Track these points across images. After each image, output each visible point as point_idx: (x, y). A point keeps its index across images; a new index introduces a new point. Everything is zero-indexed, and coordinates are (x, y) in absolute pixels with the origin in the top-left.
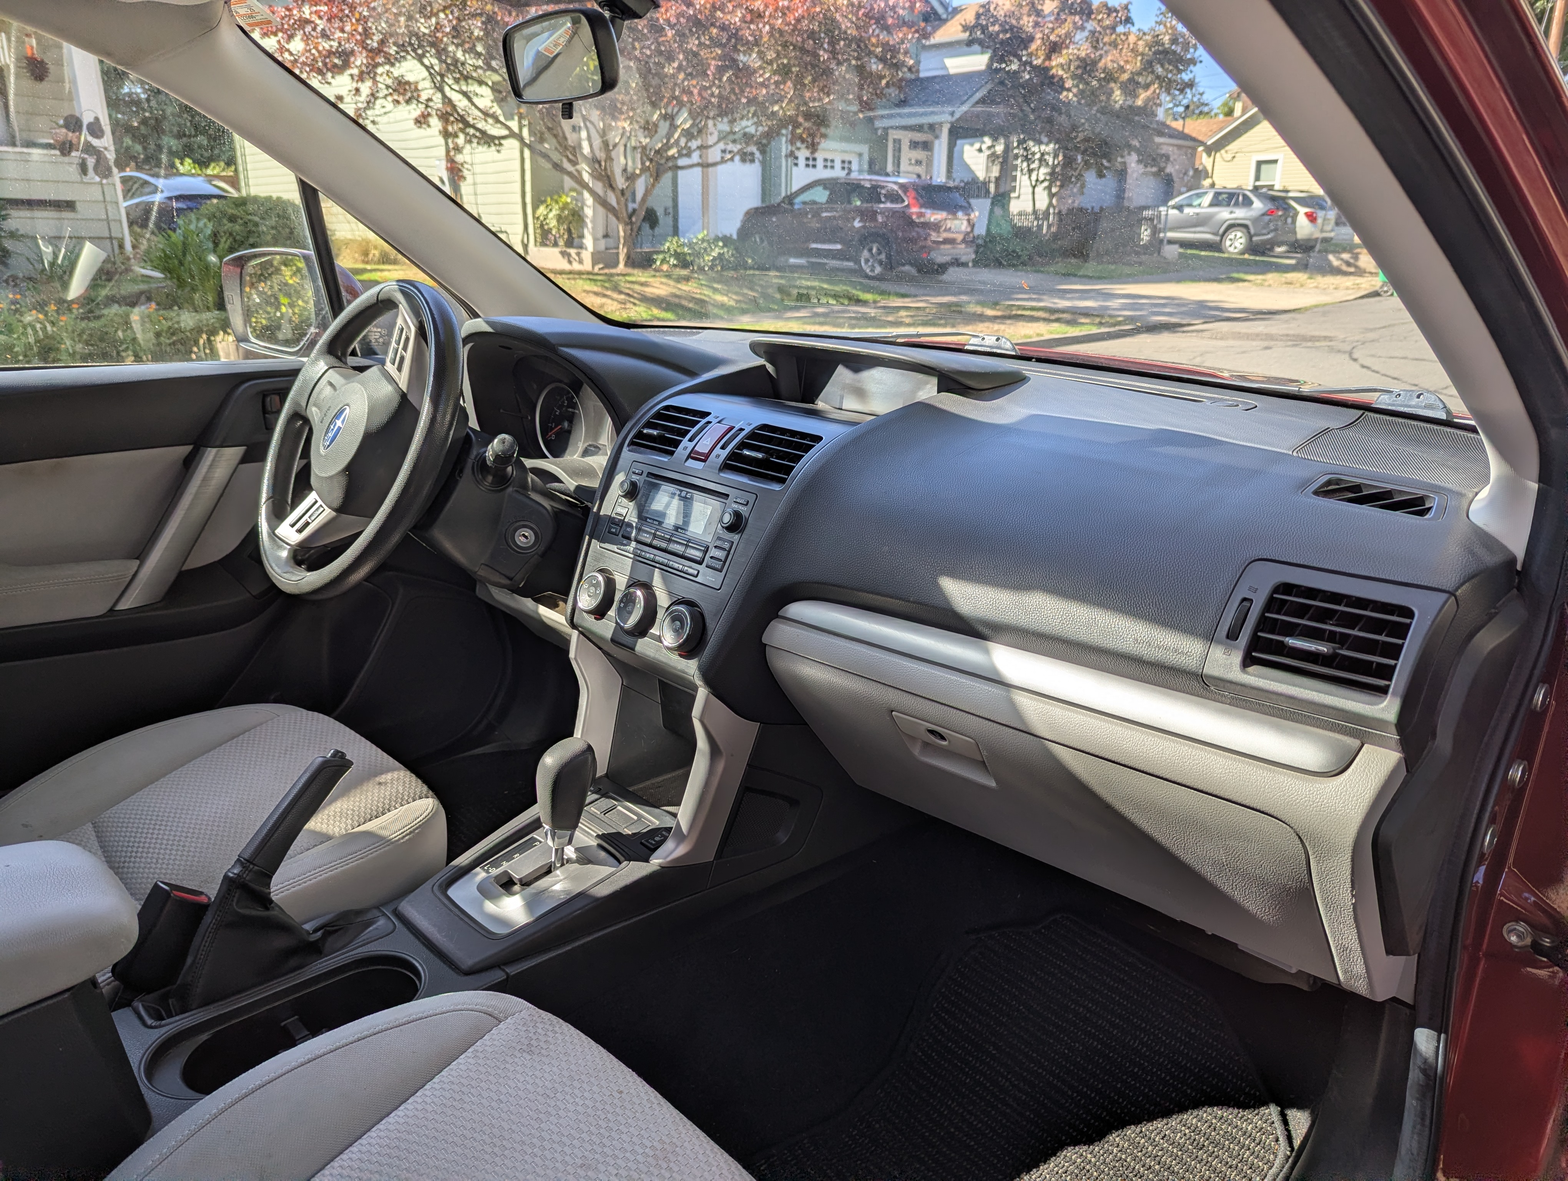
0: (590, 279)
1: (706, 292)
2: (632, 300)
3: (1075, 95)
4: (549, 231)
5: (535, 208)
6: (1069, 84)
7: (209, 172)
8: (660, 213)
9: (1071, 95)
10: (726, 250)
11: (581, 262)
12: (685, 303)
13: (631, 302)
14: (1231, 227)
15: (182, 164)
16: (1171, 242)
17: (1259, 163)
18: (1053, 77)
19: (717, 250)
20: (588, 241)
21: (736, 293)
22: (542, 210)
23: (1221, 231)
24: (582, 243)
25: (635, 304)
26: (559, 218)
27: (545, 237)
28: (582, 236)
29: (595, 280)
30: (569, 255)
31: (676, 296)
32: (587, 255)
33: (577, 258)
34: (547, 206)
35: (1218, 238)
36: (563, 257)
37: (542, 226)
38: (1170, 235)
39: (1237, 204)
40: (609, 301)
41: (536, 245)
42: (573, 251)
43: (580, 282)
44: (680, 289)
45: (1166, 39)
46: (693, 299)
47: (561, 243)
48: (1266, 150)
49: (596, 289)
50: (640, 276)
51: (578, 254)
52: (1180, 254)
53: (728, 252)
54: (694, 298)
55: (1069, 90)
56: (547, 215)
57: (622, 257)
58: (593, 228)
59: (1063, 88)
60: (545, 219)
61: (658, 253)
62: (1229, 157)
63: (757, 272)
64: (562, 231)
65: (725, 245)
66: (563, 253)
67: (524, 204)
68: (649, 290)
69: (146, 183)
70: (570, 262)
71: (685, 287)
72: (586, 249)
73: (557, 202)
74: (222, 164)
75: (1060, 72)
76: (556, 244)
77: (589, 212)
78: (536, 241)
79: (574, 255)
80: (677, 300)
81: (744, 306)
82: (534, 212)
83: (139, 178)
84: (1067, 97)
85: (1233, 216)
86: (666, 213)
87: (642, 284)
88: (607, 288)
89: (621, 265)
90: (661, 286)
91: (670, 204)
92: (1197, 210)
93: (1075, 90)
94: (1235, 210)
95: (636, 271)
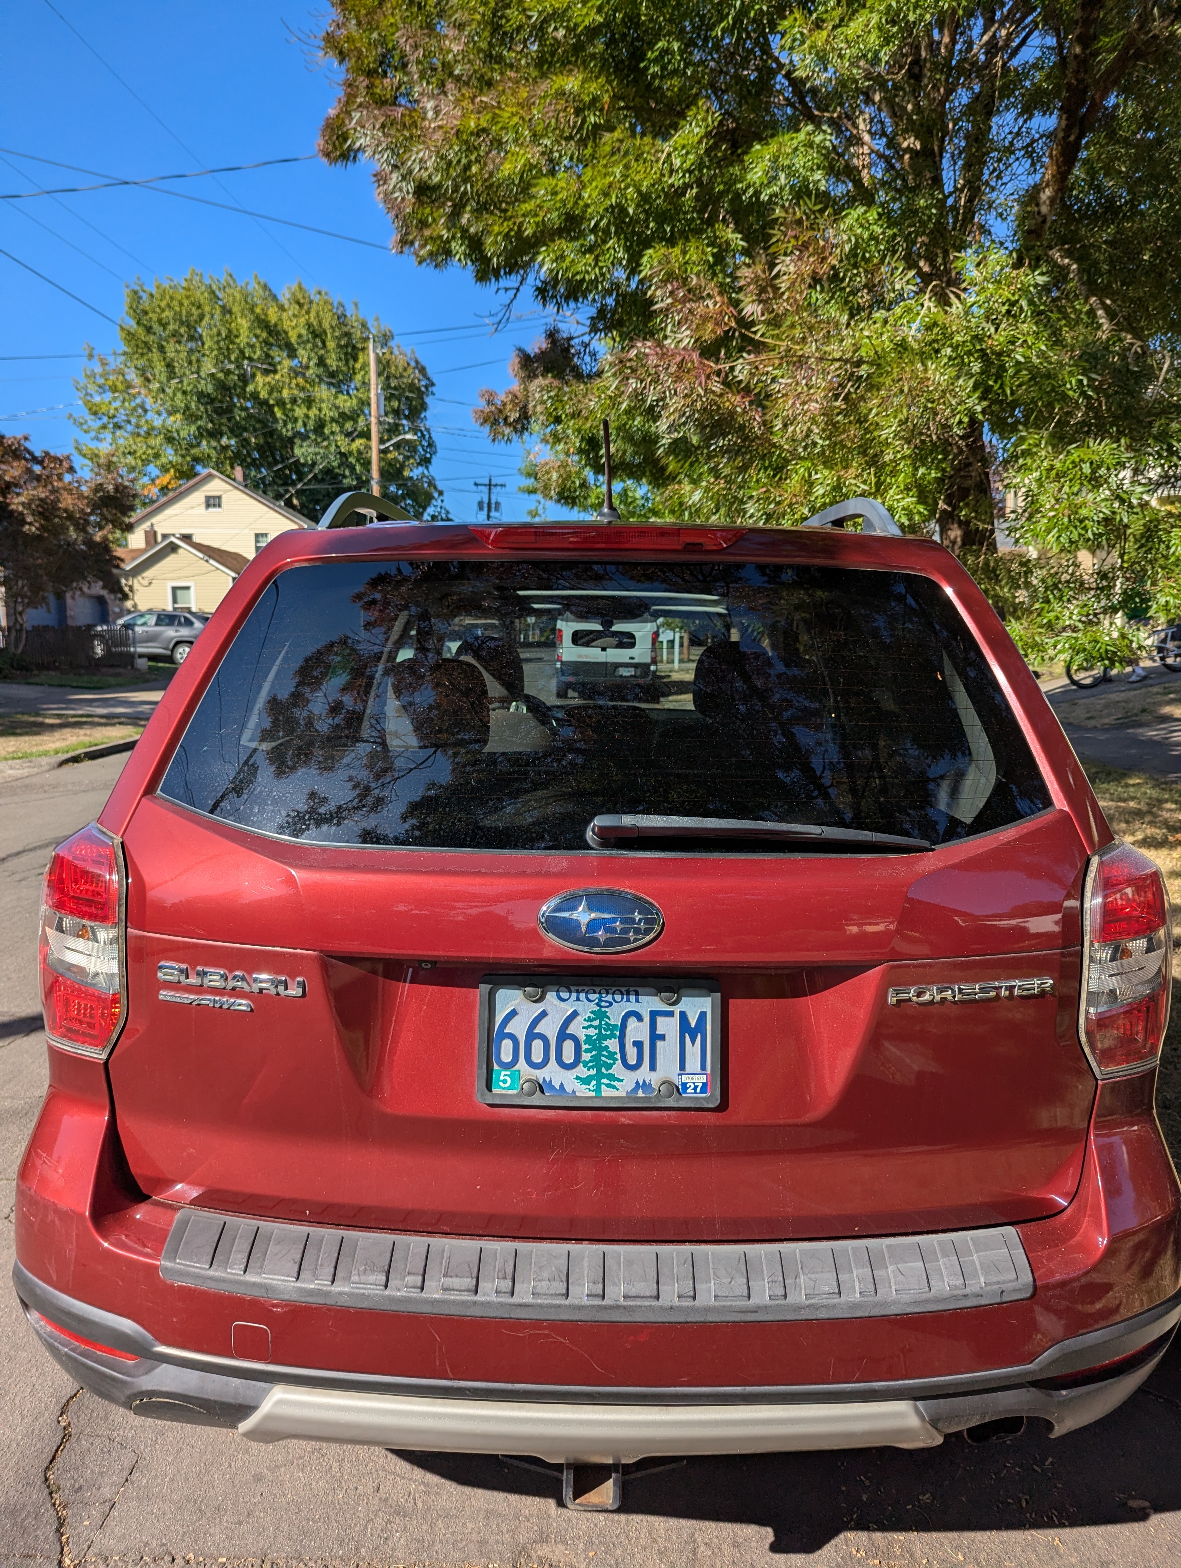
3: (37, 529)
6: (29, 519)
9: (33, 529)
14: (178, 643)
16: (141, 656)
17: (175, 589)
18: (12, 511)
23: (171, 646)
35: (169, 653)
38: (140, 650)
39: (180, 624)
45: (111, 487)
48: (179, 578)
52: (150, 667)
55: (30, 524)
59: (26, 523)
62: (146, 582)
75: (21, 508)
84: (30, 530)
85: (179, 634)
92: (145, 628)
93: (37, 525)
94: (179, 628)
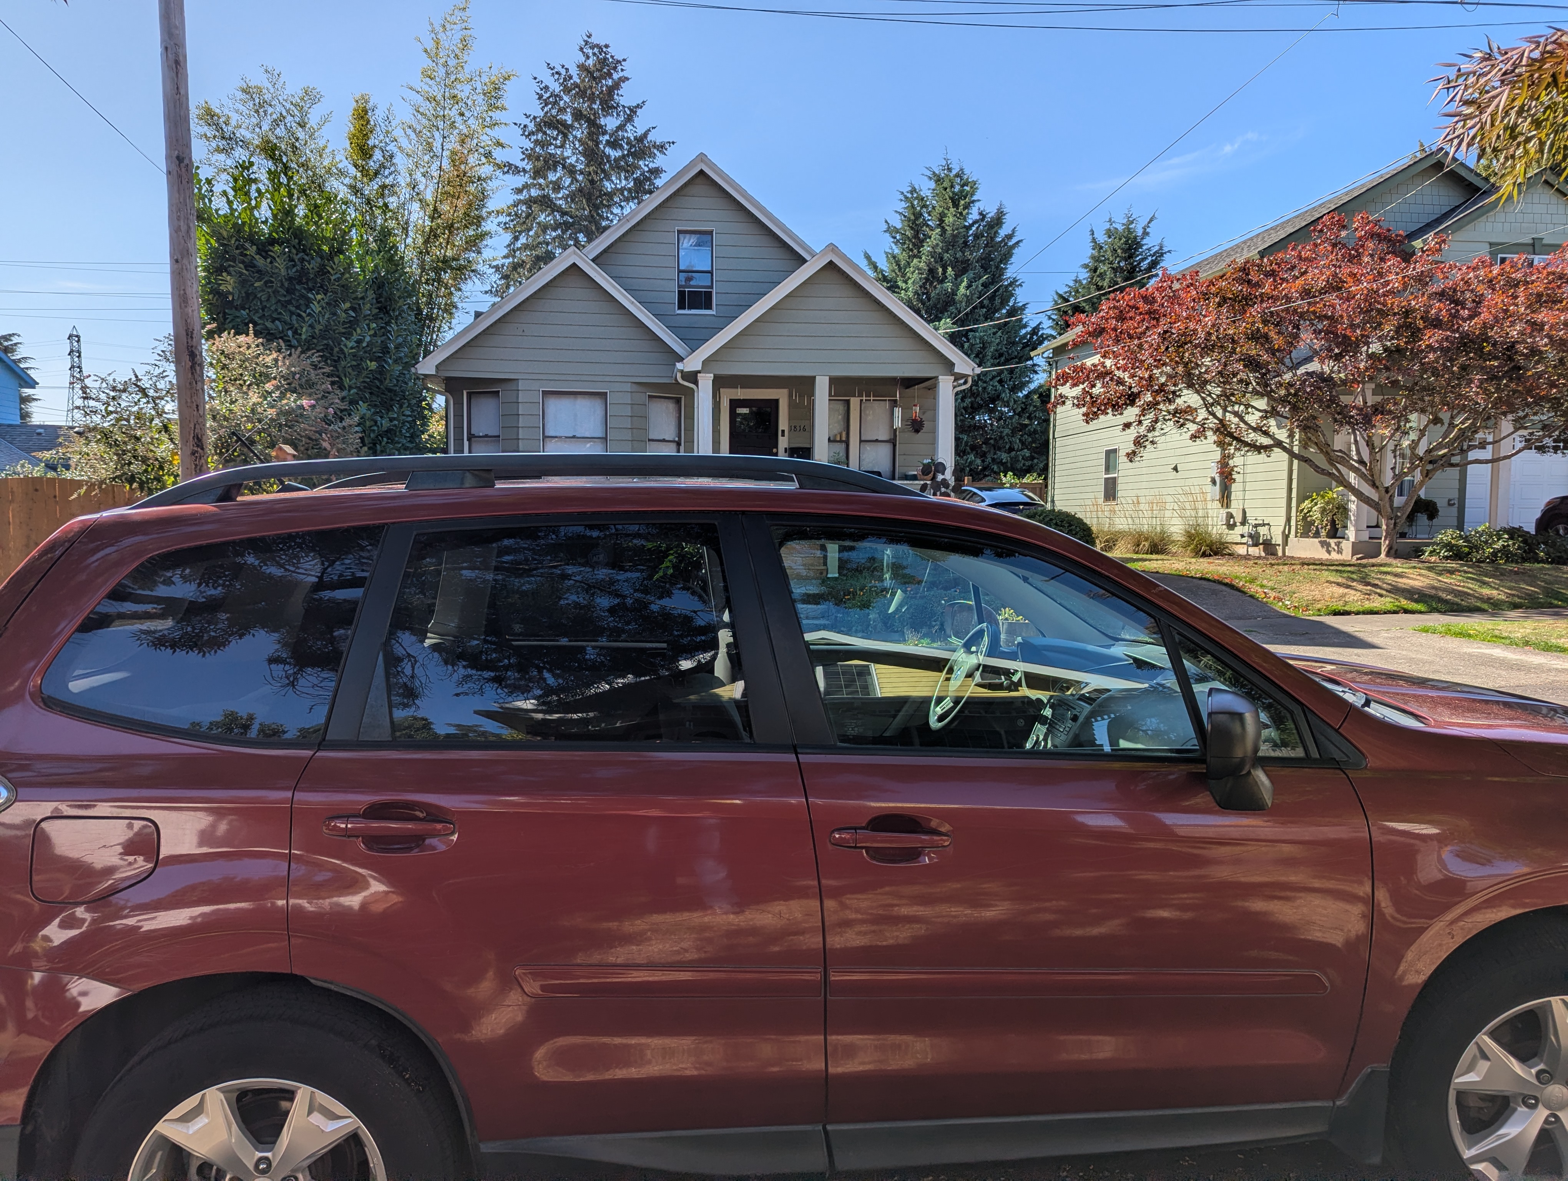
0: (1337, 571)
1: (1470, 586)
2: (1378, 591)
4: (1312, 523)
5: (1300, 501)
7: (1025, 481)
8: (1441, 503)
10: (1510, 543)
11: (1340, 552)
12: (1444, 595)
13: (1376, 593)
15: (1005, 476)
19: (1501, 543)
20: (1351, 533)
21: (1510, 588)
22: (1307, 504)
24: (1345, 534)
25: (1381, 595)
26: (1323, 511)
27: (1307, 529)
28: (1346, 527)
29: (1340, 571)
30: (1329, 545)
31: (1434, 588)
32: (1347, 546)
33: (1336, 548)
34: (1312, 501)
36: (1322, 546)
37: (1305, 518)
40: (1353, 592)
41: (1296, 537)
42: (1332, 542)
43: (1326, 573)
44: (1440, 581)
46: (1453, 592)
47: (1323, 533)
49: (1340, 580)
50: (1398, 566)
51: (1337, 545)
53: (1514, 546)
54: (1454, 590)
56: (1312, 508)
57: (1384, 548)
58: (1356, 521)
60: (1309, 512)
61: (1428, 545)
63: (1546, 566)
64: (1325, 522)
65: (1511, 538)
66: (1323, 544)
67: (1289, 499)
68: (1403, 582)
69: (975, 494)
70: (1329, 552)
71: (1447, 579)
72: (1348, 540)
73: (1323, 497)
74: (1035, 474)
76: (1317, 535)
77: (1352, 507)
78: (1297, 533)
79: (1333, 545)
80: (1433, 592)
81: (1517, 600)
82: (1298, 506)
83: (971, 491)
86: (1450, 504)
87: (1396, 575)
88: (1353, 580)
89: (1383, 556)
90: (1418, 577)
91: (1455, 495)
95: (1394, 562)
